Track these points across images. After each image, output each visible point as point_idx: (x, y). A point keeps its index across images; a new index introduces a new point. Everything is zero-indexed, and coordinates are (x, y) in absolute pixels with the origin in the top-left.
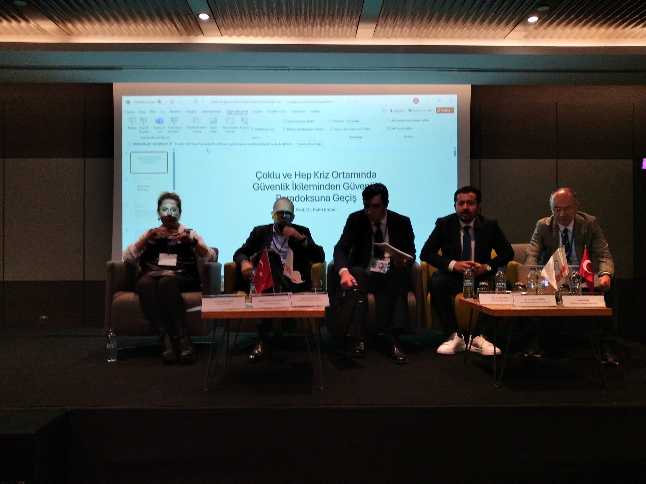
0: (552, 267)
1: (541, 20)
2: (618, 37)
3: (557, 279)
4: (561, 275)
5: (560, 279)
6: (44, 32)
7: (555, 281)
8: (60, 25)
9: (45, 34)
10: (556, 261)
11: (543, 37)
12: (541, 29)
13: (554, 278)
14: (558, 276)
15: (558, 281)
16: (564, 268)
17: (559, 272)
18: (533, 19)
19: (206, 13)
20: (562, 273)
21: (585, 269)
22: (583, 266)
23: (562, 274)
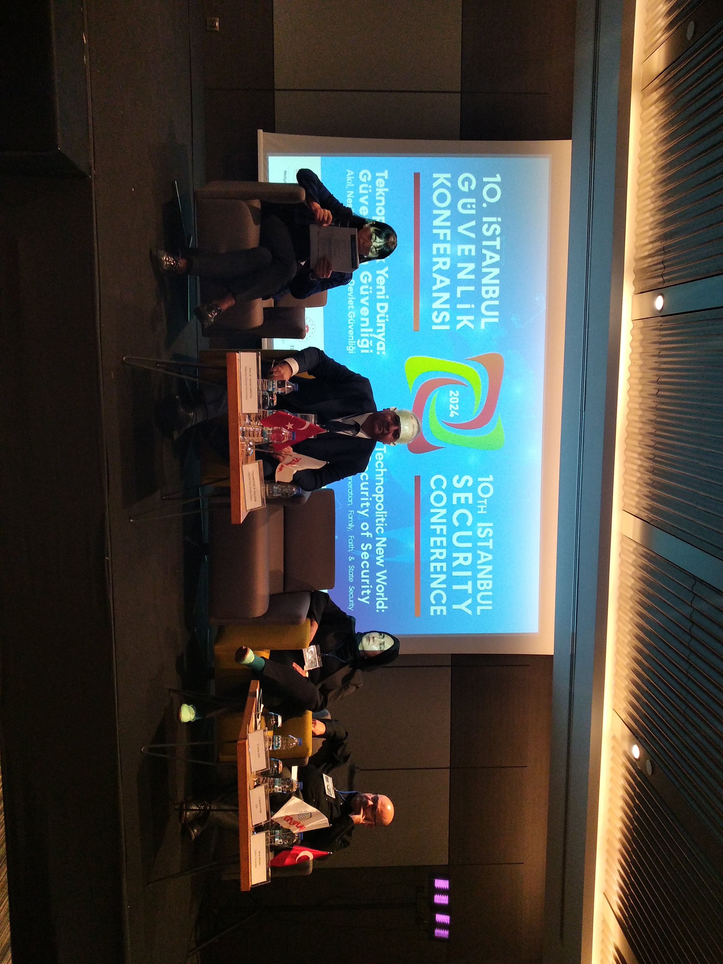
0: (303, 811)
1: (635, 761)
2: (608, 852)
3: (287, 817)
4: (292, 823)
5: (287, 820)
6: (648, 53)
7: (285, 816)
8: (657, 81)
9: (645, 52)
10: (311, 815)
11: (613, 759)
12: (624, 759)
13: (288, 814)
14: (291, 819)
15: (285, 820)
16: (301, 827)
17: (296, 819)
18: (636, 752)
19: (663, 306)
20: (296, 825)
21: (302, 854)
22: (305, 850)
23: (294, 824)
